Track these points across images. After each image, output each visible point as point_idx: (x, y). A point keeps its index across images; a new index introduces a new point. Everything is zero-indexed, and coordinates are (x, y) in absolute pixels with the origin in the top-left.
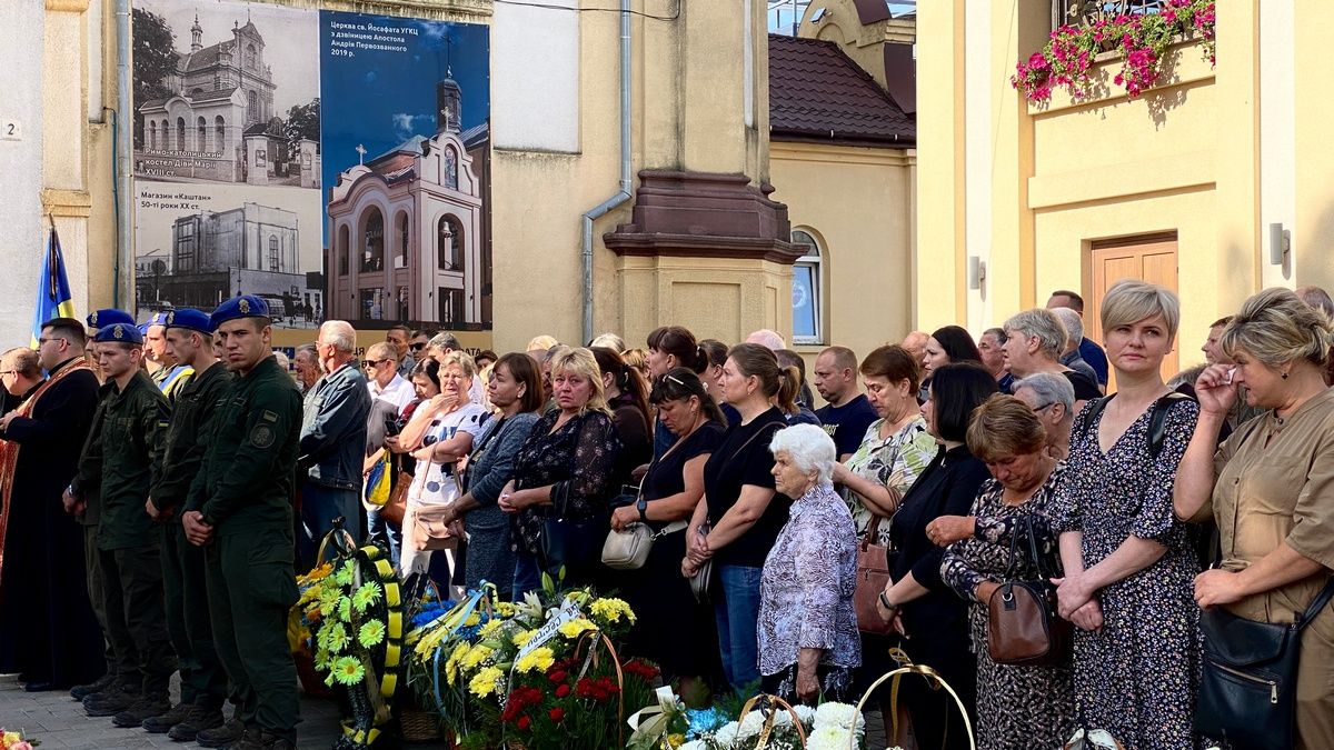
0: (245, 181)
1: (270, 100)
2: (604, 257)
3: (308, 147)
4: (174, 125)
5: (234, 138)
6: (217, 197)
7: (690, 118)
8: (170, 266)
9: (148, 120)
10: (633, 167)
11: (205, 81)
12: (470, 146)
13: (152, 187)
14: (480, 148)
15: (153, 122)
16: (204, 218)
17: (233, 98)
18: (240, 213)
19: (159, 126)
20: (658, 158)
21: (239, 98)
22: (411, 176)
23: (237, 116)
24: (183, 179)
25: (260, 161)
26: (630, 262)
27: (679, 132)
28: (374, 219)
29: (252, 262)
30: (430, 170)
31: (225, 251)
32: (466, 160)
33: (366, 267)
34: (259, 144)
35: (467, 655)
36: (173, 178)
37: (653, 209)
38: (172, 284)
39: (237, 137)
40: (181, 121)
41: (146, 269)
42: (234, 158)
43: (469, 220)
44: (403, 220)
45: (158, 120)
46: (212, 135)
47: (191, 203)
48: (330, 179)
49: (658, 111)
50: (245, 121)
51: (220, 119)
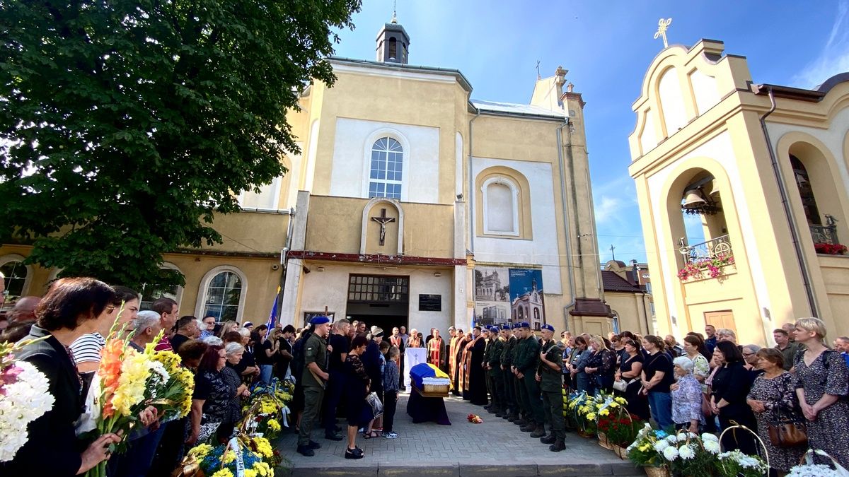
0: (496, 301)
1: (500, 285)
2: (570, 317)
3: (507, 294)
5: (493, 293)
6: (491, 304)
7: (586, 287)
8: (483, 317)
10: (574, 297)
11: (488, 282)
12: (539, 293)
13: (479, 302)
14: (541, 294)
15: (479, 290)
16: (488, 308)
18: (495, 307)
20: (580, 296)
21: (494, 285)
22: (528, 300)
23: (494, 289)
24: (484, 301)
25: (498, 297)
26: (575, 317)
27: (584, 290)
28: (521, 308)
29: (498, 316)
30: (531, 298)
31: (493, 314)
32: (539, 296)
33: (519, 318)
34: (498, 293)
35: (585, 409)
37: (580, 306)
38: (483, 320)
40: (484, 290)
41: (480, 318)
42: (494, 296)
43: (540, 309)
44: (527, 308)
46: (489, 292)
47: (486, 305)
48: (512, 300)
49: (579, 286)
51: (491, 289)
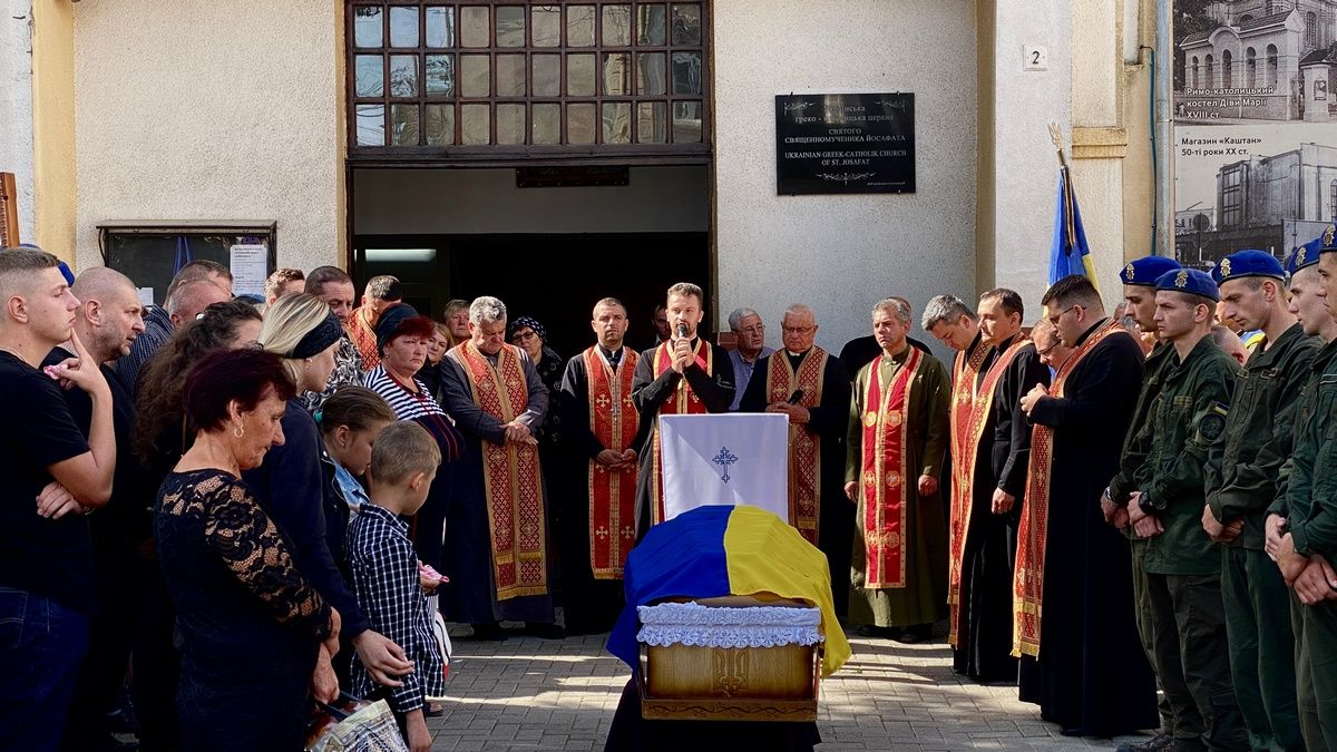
0: (1301, 118)
1: (1332, 22)
4: (1219, 59)
5: (1289, 69)
6: (1266, 139)
8: (1214, 221)
9: (1189, 56)
11: (1255, 6)
13: (1194, 132)
15: (1195, 59)
16: (1254, 164)
17: (1288, 23)
18: (1295, 156)
19: (1202, 63)
21: (1294, 22)
23: (1292, 43)
24: (1229, 121)
25: (1320, 94)
29: (1310, 212)
31: (1278, 200)
34: (1319, 73)
36: (1218, 121)
38: (1217, 241)
39: (1291, 67)
40: (1227, 55)
41: (1187, 224)
42: (1289, 92)
45: (1201, 55)
46: (1263, 67)
47: (1238, 147)
50: (1302, 46)
51: (1272, 48)
